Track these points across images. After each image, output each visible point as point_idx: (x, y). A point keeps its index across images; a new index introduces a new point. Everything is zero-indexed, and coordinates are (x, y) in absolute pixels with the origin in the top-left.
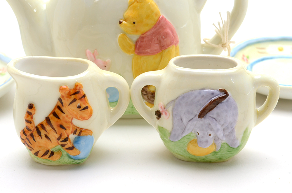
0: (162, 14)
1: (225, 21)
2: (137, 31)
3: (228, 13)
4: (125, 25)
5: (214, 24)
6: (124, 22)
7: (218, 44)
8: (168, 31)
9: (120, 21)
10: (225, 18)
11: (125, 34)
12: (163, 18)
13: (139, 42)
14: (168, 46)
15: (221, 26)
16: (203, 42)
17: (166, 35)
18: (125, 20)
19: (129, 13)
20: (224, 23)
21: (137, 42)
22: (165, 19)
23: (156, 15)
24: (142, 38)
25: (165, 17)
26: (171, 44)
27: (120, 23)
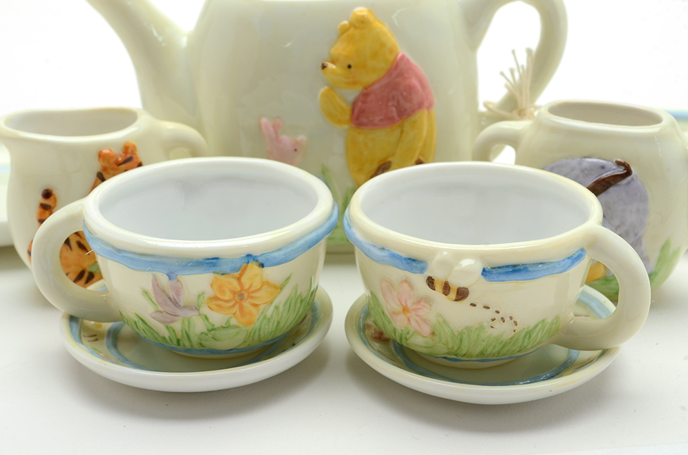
0: (402, 51)
1: (522, 66)
2: (354, 83)
3: (529, 51)
4: (333, 71)
5: (502, 74)
6: (331, 66)
7: (511, 111)
8: (415, 82)
9: (323, 64)
10: (523, 60)
11: (332, 88)
12: (403, 57)
13: (360, 104)
14: (414, 111)
15: (517, 76)
16: (482, 109)
17: (410, 89)
18: (333, 62)
19: (340, 49)
20: (521, 70)
21: (354, 104)
22: (408, 60)
23: (391, 51)
24: (365, 95)
25: (408, 56)
26: (420, 106)
27: (324, 67)
